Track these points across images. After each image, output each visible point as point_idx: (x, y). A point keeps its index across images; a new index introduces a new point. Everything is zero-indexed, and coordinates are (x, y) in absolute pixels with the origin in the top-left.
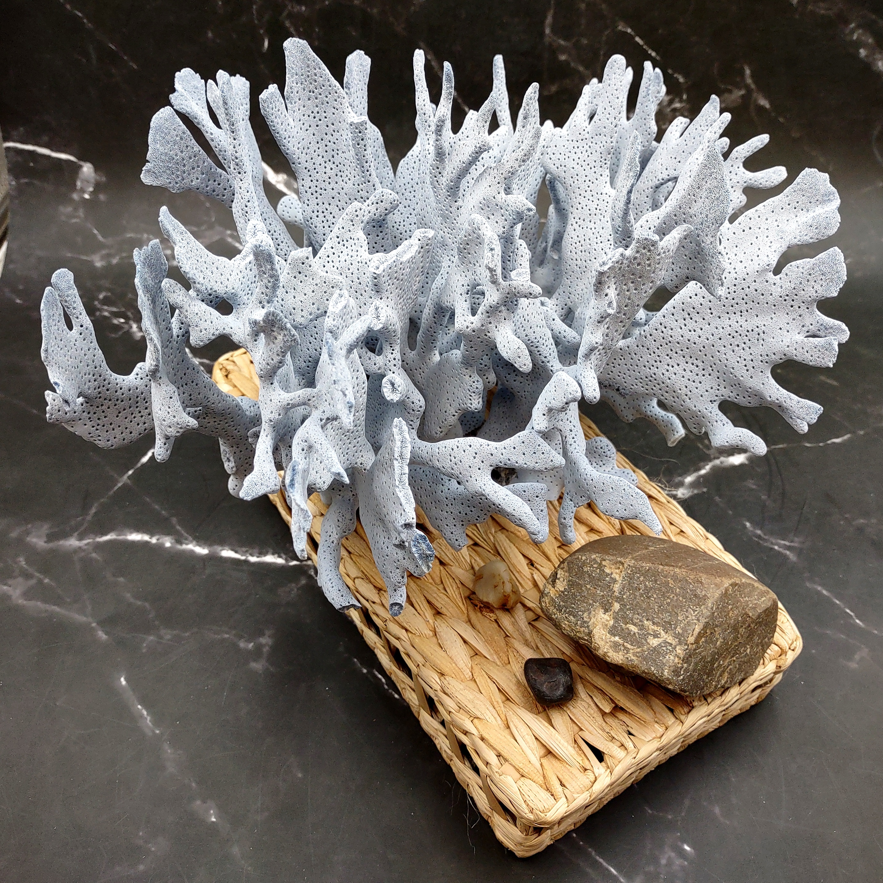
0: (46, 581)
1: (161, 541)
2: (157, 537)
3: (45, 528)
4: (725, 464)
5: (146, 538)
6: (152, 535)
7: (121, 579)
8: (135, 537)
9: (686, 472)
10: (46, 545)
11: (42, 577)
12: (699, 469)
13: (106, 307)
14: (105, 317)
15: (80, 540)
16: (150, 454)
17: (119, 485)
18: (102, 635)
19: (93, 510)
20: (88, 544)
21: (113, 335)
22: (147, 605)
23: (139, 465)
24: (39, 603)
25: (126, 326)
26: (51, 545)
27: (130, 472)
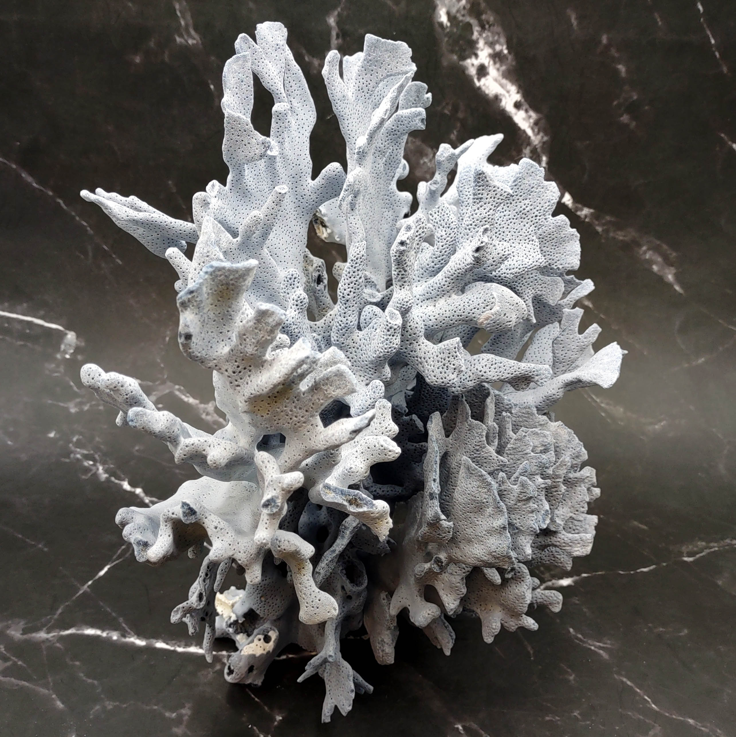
1: (110, 635)
5: (98, 632)
6: (103, 630)
7: (78, 663)
8: (90, 632)
11: (16, 660)
13: (78, 450)
14: (78, 459)
15: (48, 633)
16: (106, 569)
17: (81, 592)
18: (60, 705)
19: (60, 611)
20: (54, 636)
21: (84, 477)
22: (96, 682)
23: (97, 577)
24: (13, 679)
25: (94, 468)
26: (25, 637)
27: (90, 583)
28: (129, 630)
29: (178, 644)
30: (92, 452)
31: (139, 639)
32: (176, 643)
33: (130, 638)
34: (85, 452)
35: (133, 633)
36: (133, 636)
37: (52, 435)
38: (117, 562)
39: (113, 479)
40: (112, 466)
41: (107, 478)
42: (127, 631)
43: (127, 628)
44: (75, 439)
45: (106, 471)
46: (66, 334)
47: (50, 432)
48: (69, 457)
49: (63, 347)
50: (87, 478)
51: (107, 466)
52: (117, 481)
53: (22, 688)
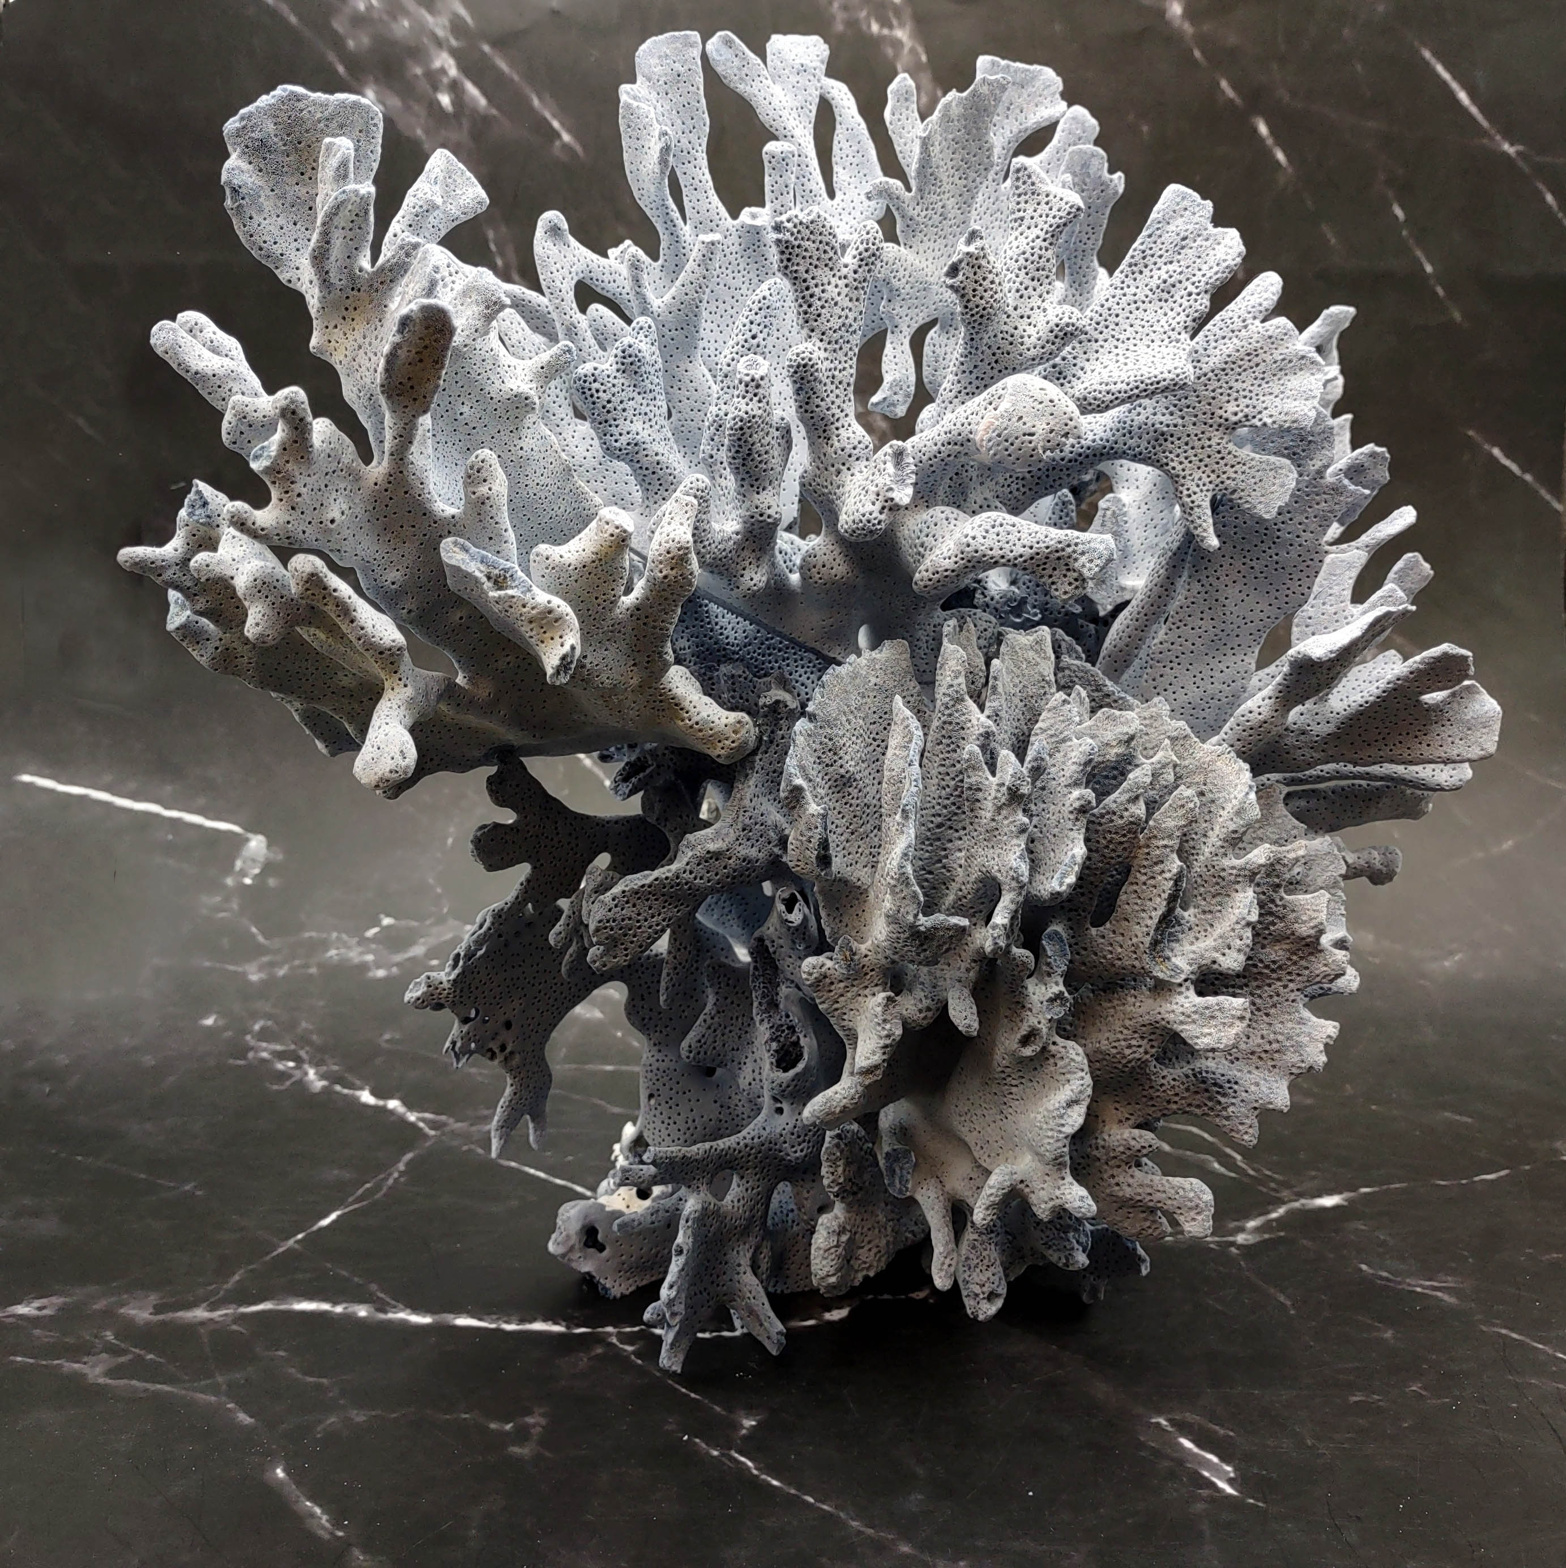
0: (150, 1356)
1: (350, 1310)
2: (344, 1305)
3: (153, 1298)
4: (1310, 1207)
5: (325, 1306)
6: (335, 1303)
7: (281, 1353)
8: (307, 1306)
9: (1248, 1217)
10: (152, 1317)
11: (142, 1352)
12: (1268, 1212)
13: (264, 1045)
14: (263, 1061)
15: (212, 1308)
16: (333, 1216)
17: (281, 1250)
18: (244, 1418)
19: (237, 1277)
20: (226, 1315)
21: (275, 1087)
22: (325, 1381)
23: (315, 1228)
24: (134, 1382)
25: (298, 1074)
26: (161, 1317)
27: (300, 1236)
28: (393, 1302)
29: (505, 1319)
30: (293, 1047)
31: (417, 1314)
32: (498, 1319)
33: (395, 1312)
34: (279, 1048)
35: (401, 1306)
36: (402, 1310)
37: (209, 1021)
38: (356, 1206)
39: (338, 1088)
40: (336, 1068)
41: (324, 1088)
42: (389, 1304)
43: (388, 1300)
44: (257, 1027)
45: (322, 1077)
46: (247, 840)
47: (205, 1015)
48: (244, 1057)
49: (239, 864)
50: (282, 1088)
51: (325, 1068)
52: (346, 1091)
53: (156, 1394)
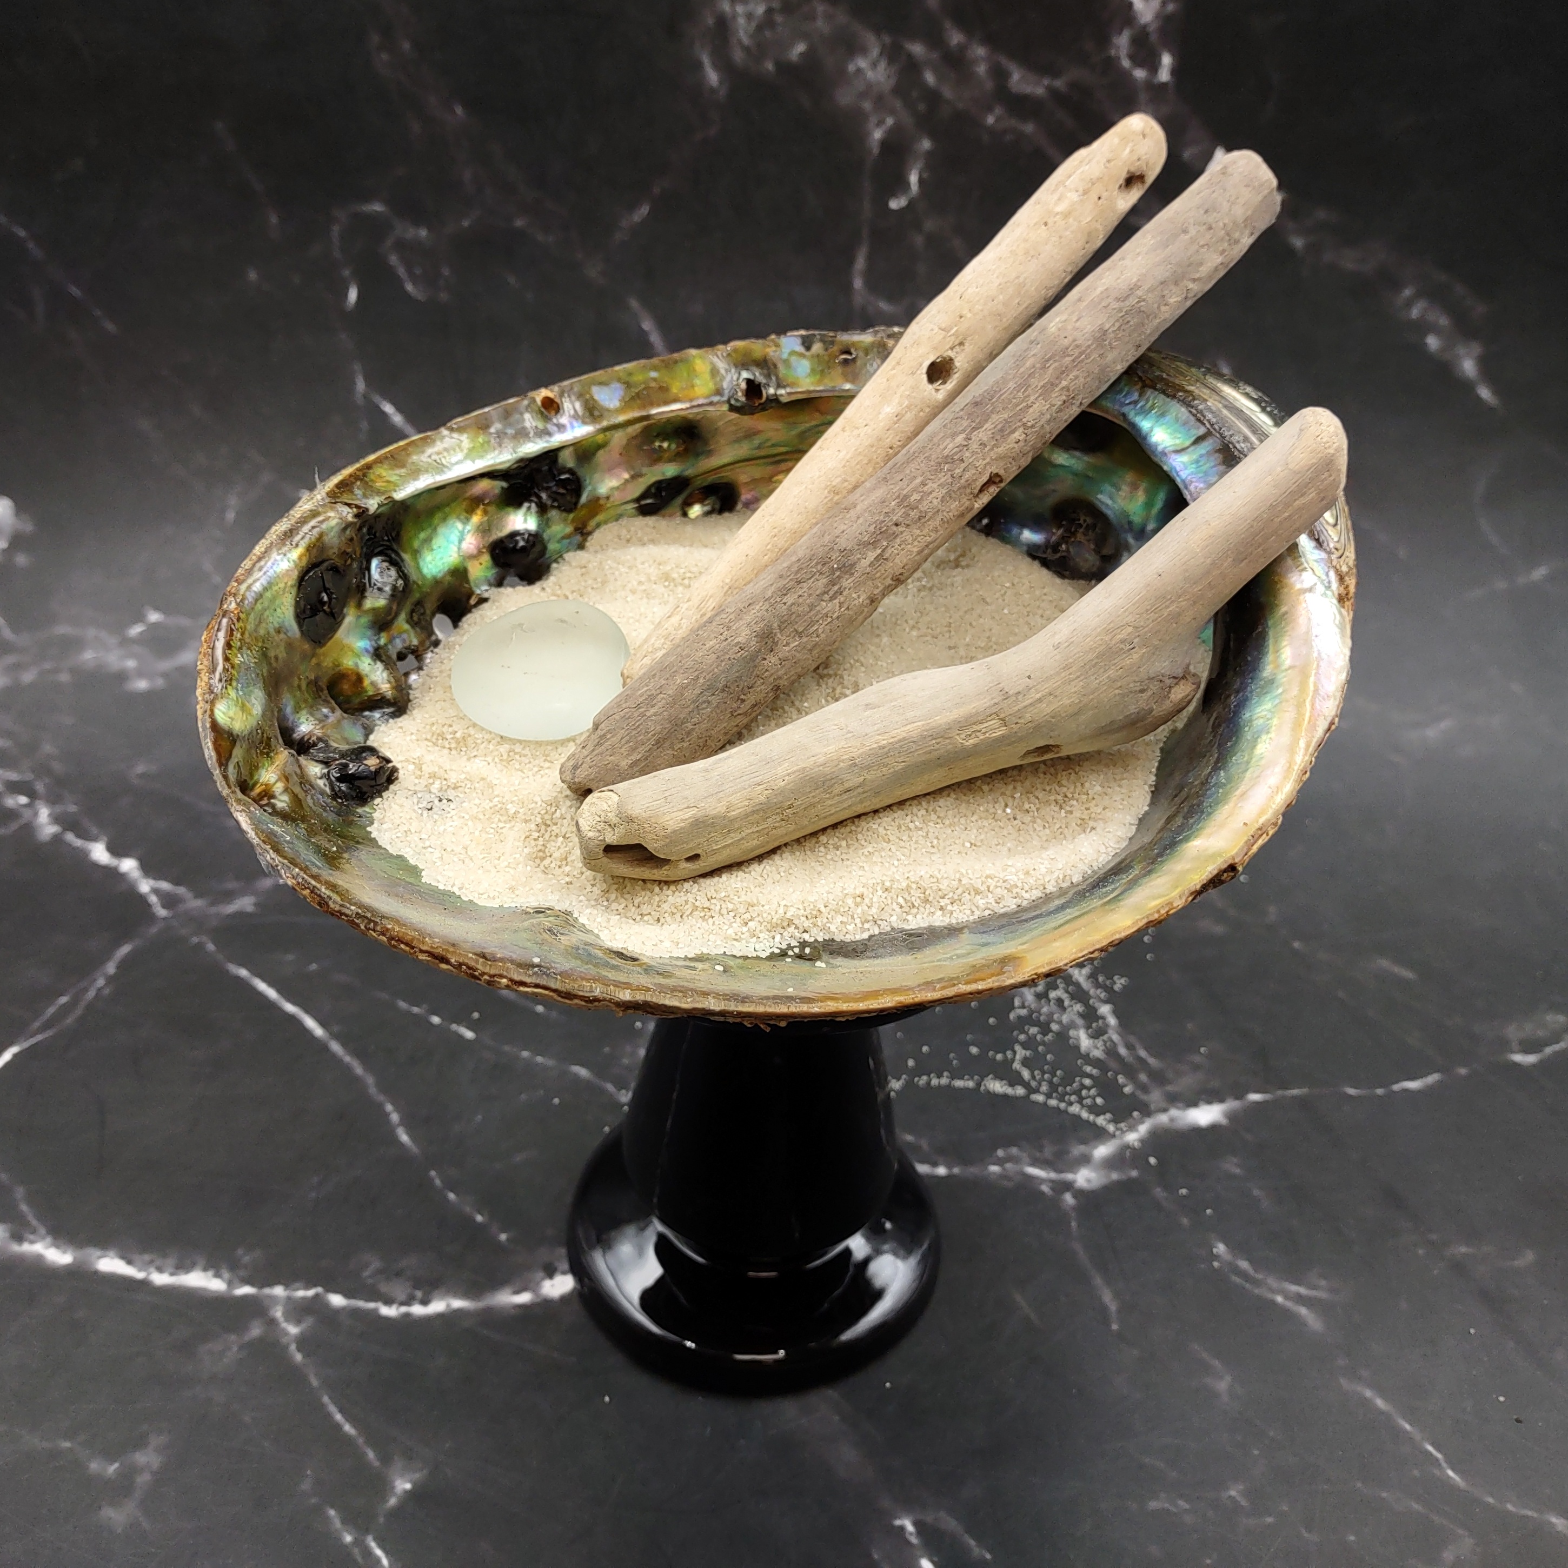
4: (1180, 1123)
9: (1096, 1137)
12: (1127, 1131)
16: (13, 1051)
25: (27, 814)
28: (34, 1222)
29: (159, 1262)
30: (28, 776)
31: (57, 1247)
33: (32, 1242)
34: (13, 776)
35: (42, 1230)
36: (43, 1238)
38: (40, 1037)
39: (70, 837)
40: (73, 807)
41: (55, 835)
42: (28, 1225)
43: (30, 1217)
45: (56, 819)
51: (60, 807)
52: (78, 843)
